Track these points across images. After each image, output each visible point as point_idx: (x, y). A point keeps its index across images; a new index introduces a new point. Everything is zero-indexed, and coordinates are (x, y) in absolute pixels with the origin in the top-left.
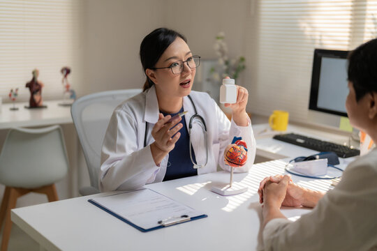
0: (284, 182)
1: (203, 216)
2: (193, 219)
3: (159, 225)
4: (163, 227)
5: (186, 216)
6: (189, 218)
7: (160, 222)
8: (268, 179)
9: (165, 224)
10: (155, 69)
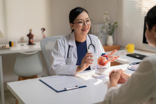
0: (119, 72)
1: (85, 86)
2: (80, 87)
3: (65, 90)
5: (77, 86)
6: (78, 87)
7: (65, 89)
8: (113, 71)
9: (67, 89)
10: (73, 23)
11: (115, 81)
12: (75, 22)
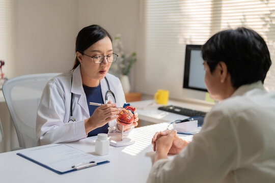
1: (107, 162)
2: (98, 164)
3: (72, 169)
4: (76, 170)
5: (93, 162)
6: (96, 163)
7: (73, 167)
8: (159, 133)
9: (78, 168)
10: (83, 54)
11: (165, 151)
12: (86, 52)
